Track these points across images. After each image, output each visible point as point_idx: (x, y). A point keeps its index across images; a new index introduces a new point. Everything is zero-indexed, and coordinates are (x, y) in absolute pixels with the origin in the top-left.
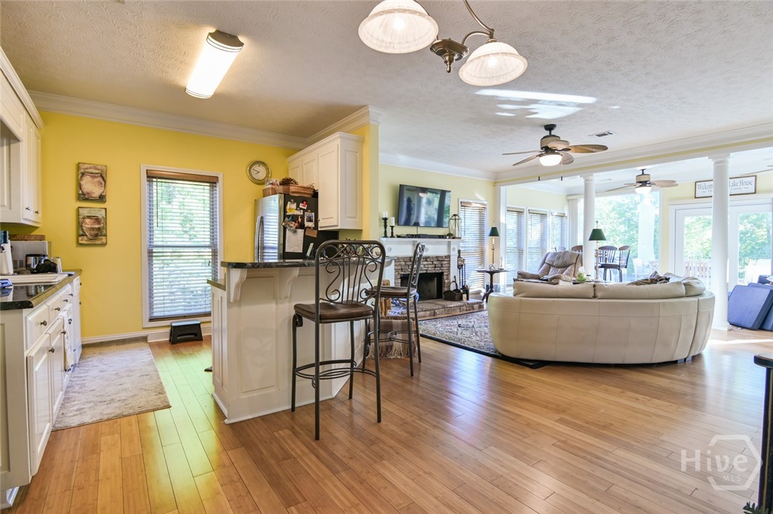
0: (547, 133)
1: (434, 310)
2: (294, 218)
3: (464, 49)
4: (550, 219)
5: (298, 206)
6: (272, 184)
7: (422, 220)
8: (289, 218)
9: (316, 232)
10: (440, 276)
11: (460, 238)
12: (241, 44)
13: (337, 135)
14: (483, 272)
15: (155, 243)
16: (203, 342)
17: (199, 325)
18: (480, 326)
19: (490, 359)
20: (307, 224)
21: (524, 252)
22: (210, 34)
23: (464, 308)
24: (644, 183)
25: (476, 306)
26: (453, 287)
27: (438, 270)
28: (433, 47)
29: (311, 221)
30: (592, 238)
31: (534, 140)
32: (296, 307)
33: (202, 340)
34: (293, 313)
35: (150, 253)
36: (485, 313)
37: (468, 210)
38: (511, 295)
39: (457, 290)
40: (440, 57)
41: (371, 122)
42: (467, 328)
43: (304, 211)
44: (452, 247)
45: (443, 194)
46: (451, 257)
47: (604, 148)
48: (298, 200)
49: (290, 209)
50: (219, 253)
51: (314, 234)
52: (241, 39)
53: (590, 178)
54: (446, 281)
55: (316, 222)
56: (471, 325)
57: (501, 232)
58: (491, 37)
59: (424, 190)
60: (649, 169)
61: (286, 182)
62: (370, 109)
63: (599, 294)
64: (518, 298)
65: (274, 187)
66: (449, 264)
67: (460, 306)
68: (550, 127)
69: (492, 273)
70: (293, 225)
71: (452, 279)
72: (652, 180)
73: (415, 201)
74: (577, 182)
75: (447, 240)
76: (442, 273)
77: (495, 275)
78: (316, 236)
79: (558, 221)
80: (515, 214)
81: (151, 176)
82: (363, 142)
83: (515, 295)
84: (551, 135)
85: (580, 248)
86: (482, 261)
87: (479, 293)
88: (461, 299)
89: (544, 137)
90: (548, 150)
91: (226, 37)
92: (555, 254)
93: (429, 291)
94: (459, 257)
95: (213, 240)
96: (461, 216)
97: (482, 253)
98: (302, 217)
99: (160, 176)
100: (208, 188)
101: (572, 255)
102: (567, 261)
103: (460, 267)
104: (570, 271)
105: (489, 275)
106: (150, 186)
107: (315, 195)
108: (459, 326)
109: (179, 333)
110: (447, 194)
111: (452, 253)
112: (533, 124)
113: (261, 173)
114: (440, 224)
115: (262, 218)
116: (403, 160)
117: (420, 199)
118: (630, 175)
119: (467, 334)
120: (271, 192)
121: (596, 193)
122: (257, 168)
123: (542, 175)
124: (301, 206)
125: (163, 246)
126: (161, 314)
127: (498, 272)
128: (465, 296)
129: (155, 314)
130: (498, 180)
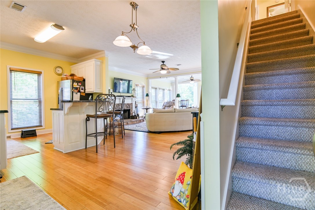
0: (162, 63)
1: (127, 122)
2: (76, 88)
3: (138, 47)
4: (166, 91)
5: (78, 84)
6: (65, 75)
7: (121, 90)
8: (74, 88)
9: (85, 93)
10: (129, 111)
11: (136, 97)
12: (64, 29)
13: (94, 60)
14: (144, 109)
15: (13, 98)
16: (37, 137)
17: (35, 130)
18: (144, 126)
19: (146, 133)
20: (81, 91)
21: (158, 102)
22: (53, 25)
23: (138, 121)
24: (192, 80)
25: (142, 121)
26: (134, 114)
27: (128, 109)
28: (130, 46)
29: (83, 90)
30: (177, 97)
31: (159, 65)
32: (87, 115)
33: (36, 136)
34: (86, 117)
35: (11, 102)
36: (145, 122)
37: (138, 88)
38: (152, 113)
39: (135, 115)
40: (132, 49)
41: (106, 56)
42: (139, 126)
43: (80, 86)
44: (133, 100)
45: (129, 81)
46: (133, 104)
47: (178, 69)
48: (78, 82)
49: (75, 85)
50: (42, 102)
51: (84, 94)
52: (64, 27)
53: (176, 78)
54: (131, 112)
55: (85, 90)
56: (140, 125)
57: (150, 95)
58: (144, 44)
59: (122, 80)
60: (194, 75)
61: (72, 75)
62: (105, 52)
63: (176, 111)
64: (154, 113)
65: (67, 77)
66: (132, 106)
67: (136, 121)
68: (163, 62)
69: (147, 109)
70: (76, 91)
71: (133, 112)
72: (194, 79)
73: (118, 84)
74: (172, 79)
75: (131, 98)
76: (130, 110)
77: (148, 110)
78: (84, 95)
79: (168, 91)
80: (154, 89)
81: (11, 71)
82: (102, 63)
83: (153, 113)
84: (163, 64)
85: (174, 100)
86: (144, 105)
87: (143, 116)
88: (137, 118)
89: (162, 65)
90: (163, 69)
91: (59, 27)
92: (167, 102)
93: (125, 116)
94: (136, 104)
95: (39, 97)
96: (136, 89)
97: (143, 102)
98: (79, 88)
99: (16, 70)
100: (37, 76)
101: (172, 102)
102: (170, 104)
103: (136, 107)
104: (171, 108)
105: (146, 110)
106: (11, 74)
107: (84, 80)
108: (136, 126)
109: (27, 134)
110: (131, 81)
111: (133, 102)
112: (158, 60)
113: (60, 71)
114: (128, 92)
115: (62, 88)
116: (116, 69)
117: (120, 83)
118: (188, 77)
119: (139, 128)
120: (65, 79)
121: (178, 83)
122: (58, 69)
123: (161, 76)
124: (79, 84)
125: (17, 99)
126: (17, 127)
127: (149, 109)
128: (138, 117)
129: (14, 127)
130: (148, 77)
